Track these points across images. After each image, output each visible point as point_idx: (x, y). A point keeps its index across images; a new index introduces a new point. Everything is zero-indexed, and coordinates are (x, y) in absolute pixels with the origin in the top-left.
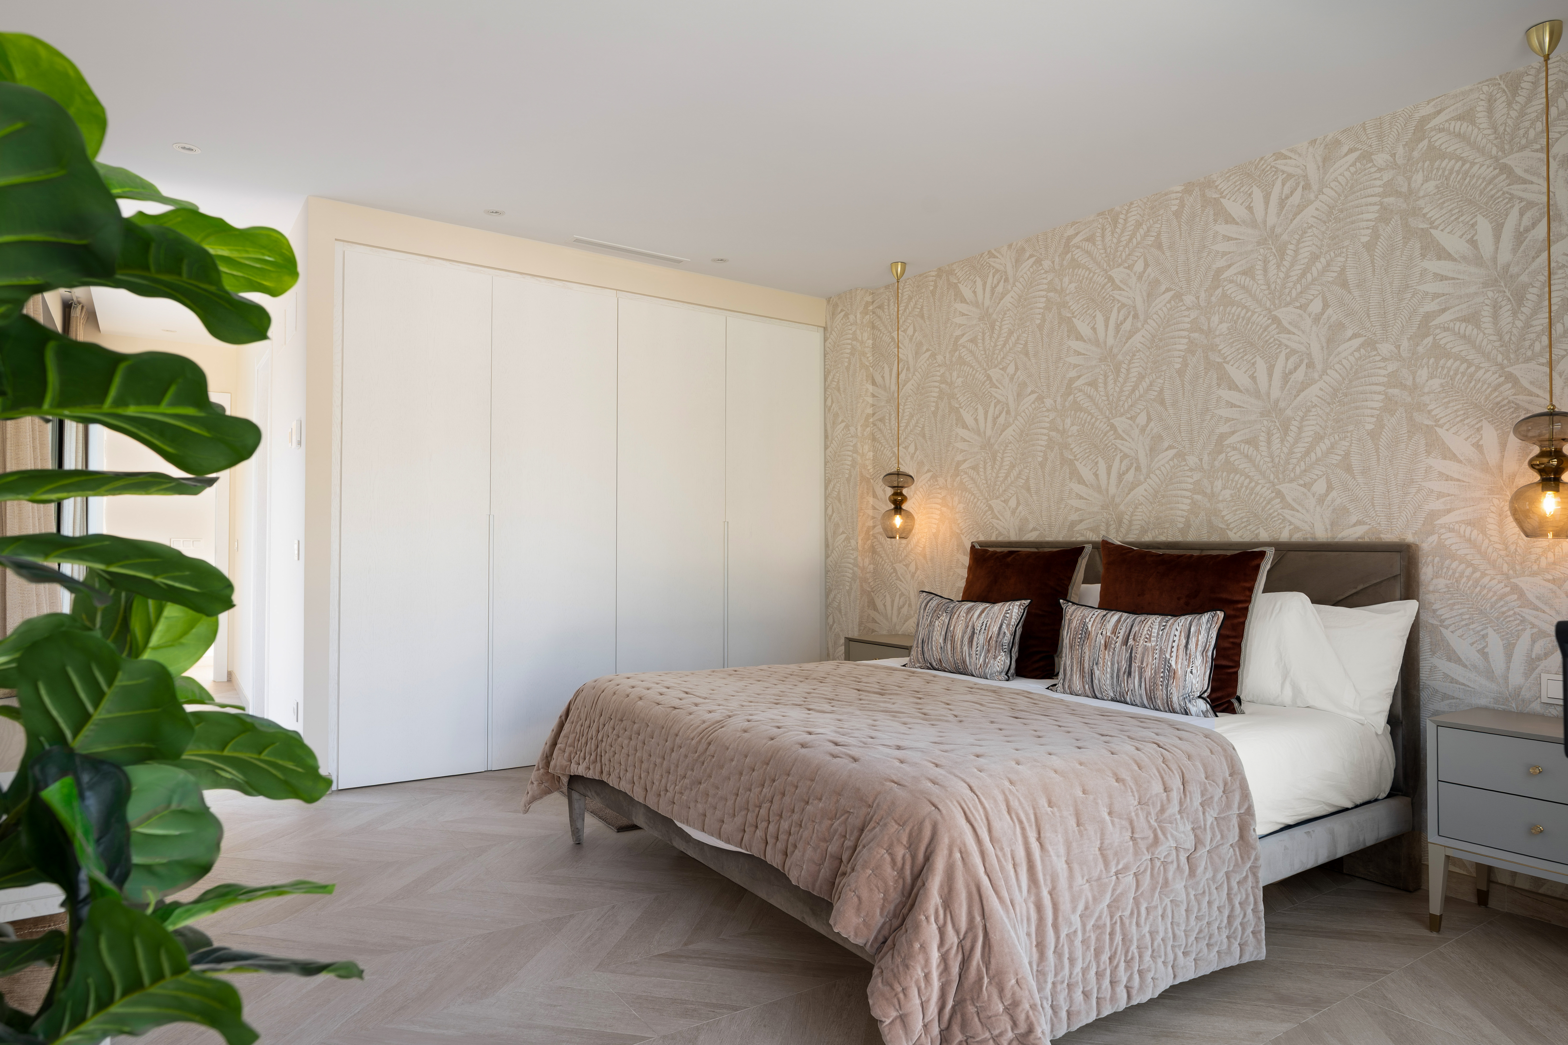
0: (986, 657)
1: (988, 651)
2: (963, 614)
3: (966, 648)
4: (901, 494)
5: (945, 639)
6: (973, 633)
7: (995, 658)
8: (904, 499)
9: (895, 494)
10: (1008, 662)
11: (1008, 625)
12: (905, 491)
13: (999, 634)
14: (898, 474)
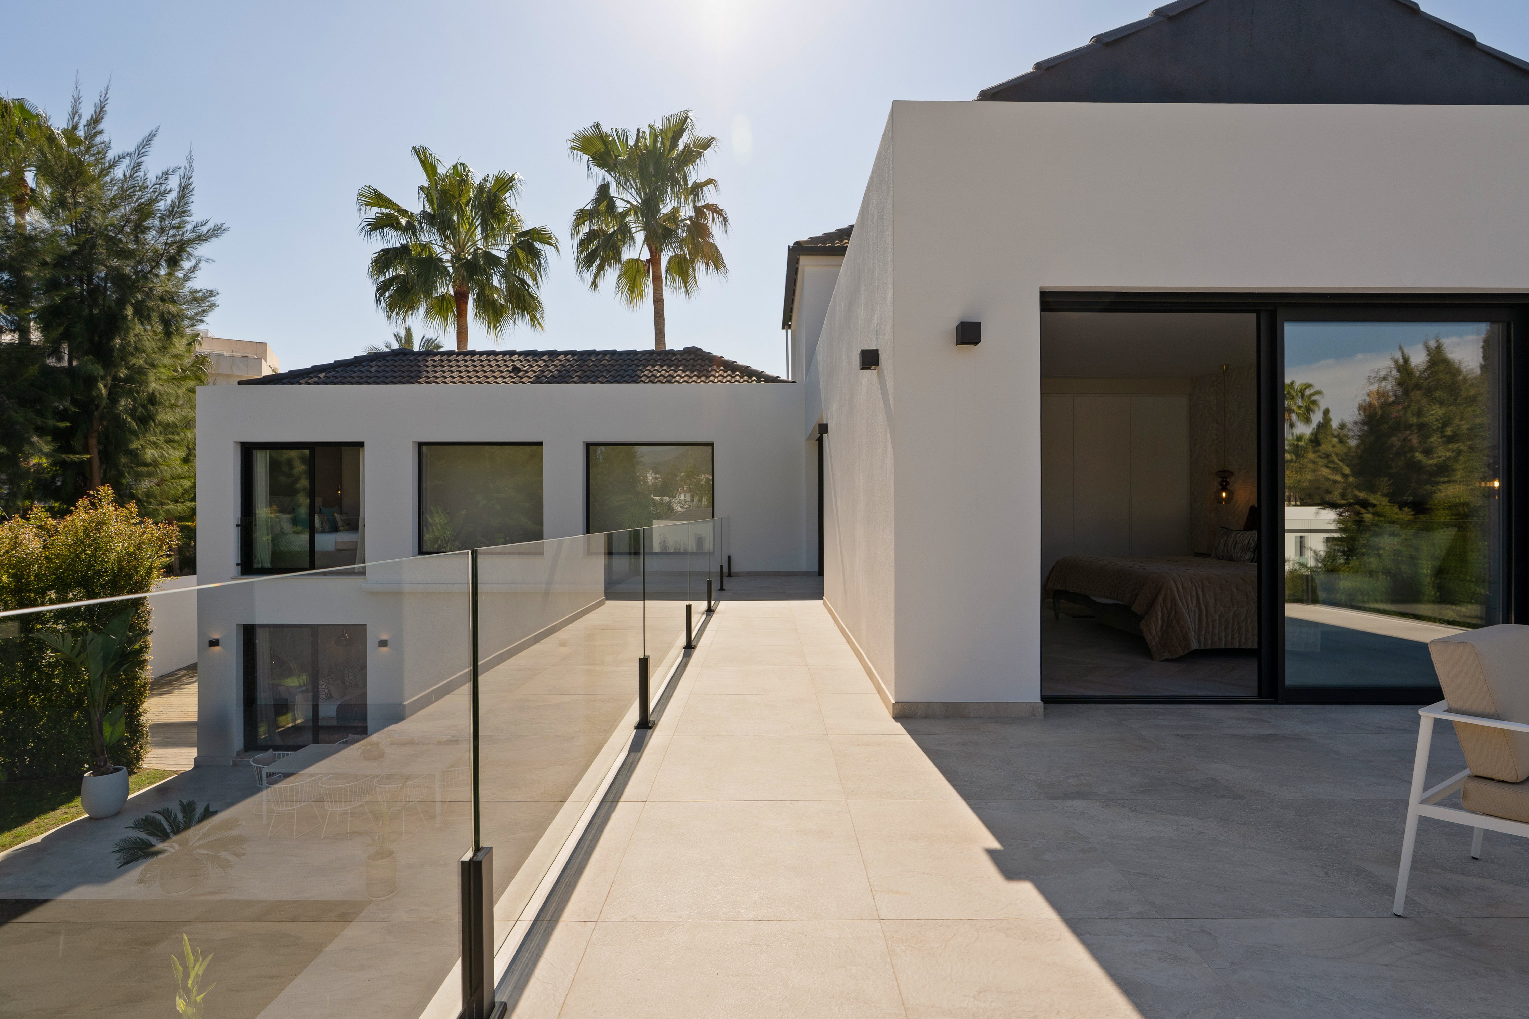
0: (1241, 553)
1: (1243, 551)
2: (1233, 536)
3: (1232, 550)
4: (1226, 481)
5: (1224, 547)
6: (1236, 543)
7: (1246, 554)
8: (1228, 483)
9: (1223, 481)
10: (1252, 556)
11: (1253, 540)
12: (1228, 480)
13: (1248, 544)
14: (1224, 471)
